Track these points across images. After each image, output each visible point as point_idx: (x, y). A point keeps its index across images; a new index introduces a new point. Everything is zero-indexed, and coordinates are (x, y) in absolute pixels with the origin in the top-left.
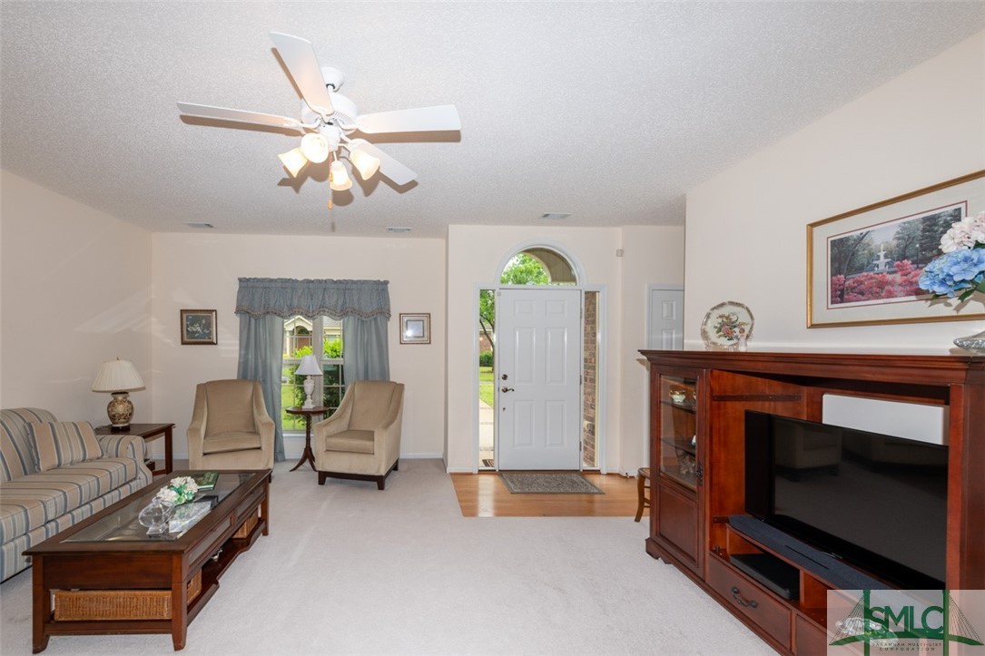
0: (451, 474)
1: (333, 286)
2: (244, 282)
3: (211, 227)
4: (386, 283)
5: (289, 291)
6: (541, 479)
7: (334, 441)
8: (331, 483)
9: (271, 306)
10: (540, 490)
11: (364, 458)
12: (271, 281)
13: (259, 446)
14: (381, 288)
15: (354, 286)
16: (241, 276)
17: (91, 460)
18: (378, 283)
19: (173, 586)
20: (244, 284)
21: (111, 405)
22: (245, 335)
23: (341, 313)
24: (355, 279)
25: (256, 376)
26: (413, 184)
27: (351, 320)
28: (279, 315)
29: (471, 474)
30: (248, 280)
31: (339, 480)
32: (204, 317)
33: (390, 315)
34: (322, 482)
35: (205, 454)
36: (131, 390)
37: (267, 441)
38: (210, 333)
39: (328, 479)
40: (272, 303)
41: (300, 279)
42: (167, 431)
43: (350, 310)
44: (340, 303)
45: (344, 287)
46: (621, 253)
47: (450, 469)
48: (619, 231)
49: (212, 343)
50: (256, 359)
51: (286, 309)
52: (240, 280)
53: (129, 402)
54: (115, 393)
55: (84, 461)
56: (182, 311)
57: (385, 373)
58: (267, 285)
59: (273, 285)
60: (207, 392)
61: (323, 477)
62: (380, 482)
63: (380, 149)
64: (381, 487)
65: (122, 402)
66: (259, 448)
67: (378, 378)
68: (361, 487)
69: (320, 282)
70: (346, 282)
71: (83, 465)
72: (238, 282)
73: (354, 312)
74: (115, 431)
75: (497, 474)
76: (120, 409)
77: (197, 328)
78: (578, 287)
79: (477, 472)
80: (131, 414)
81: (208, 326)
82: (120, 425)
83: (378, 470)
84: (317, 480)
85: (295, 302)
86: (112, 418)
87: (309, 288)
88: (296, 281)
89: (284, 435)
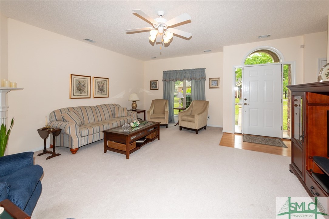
0: (224, 133)
1: (188, 71)
2: (165, 72)
3: (156, 58)
4: (204, 69)
5: (176, 73)
6: (260, 139)
7: (183, 117)
8: (183, 130)
9: (171, 78)
10: (257, 142)
11: (191, 123)
12: (171, 71)
13: (164, 117)
14: (203, 70)
15: (194, 71)
16: (164, 71)
17: (125, 116)
18: (201, 69)
19: (126, 143)
20: (164, 73)
21: (132, 104)
22: (165, 87)
23: (190, 79)
24: (194, 68)
25: (167, 98)
26: (191, 37)
27: (193, 81)
28: (173, 81)
29: (232, 134)
30: (165, 71)
31: (186, 130)
32: (155, 82)
33: (206, 79)
34: (181, 129)
35: (151, 118)
36: (137, 101)
37: (167, 116)
38: (157, 87)
39: (182, 129)
40: (171, 77)
41: (179, 70)
42: (144, 111)
43: (193, 78)
44: (190, 76)
45: (191, 71)
46: (303, 46)
47: (224, 131)
48: (302, 37)
49: (157, 89)
50: (167, 94)
51: (175, 79)
52: (163, 71)
53: (136, 104)
54: (133, 101)
55: (124, 116)
56: (151, 81)
57: (204, 98)
58: (170, 72)
59: (172, 72)
60: (154, 102)
61: (181, 128)
62: (197, 131)
63: (176, 29)
64: (197, 133)
65: (134, 104)
66: (165, 118)
67: (201, 99)
68: (191, 132)
69: (184, 70)
70: (192, 70)
71: (124, 117)
72: (163, 72)
73: (194, 79)
74: (133, 110)
75: (242, 135)
76: (134, 105)
77: (154, 85)
78: (280, 63)
79: (234, 133)
80: (136, 107)
81: (156, 85)
82: (134, 109)
83: (196, 128)
84: (179, 129)
85: (177, 77)
86: (132, 107)
87: (181, 72)
88: (178, 71)
89: (174, 116)
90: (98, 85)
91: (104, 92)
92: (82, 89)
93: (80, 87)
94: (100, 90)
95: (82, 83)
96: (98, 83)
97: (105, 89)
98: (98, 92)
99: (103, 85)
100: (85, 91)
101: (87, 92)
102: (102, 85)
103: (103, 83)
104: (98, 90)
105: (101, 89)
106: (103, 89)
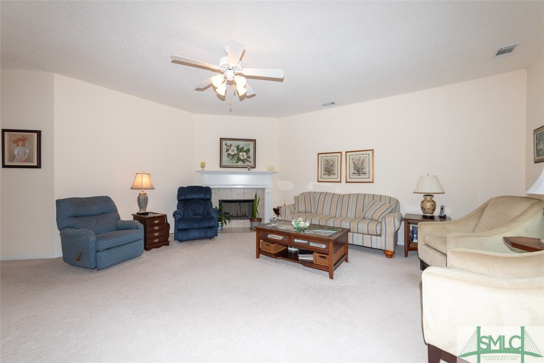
90: (354, 163)
91: (364, 173)
92: (330, 169)
93: (329, 168)
94: (357, 171)
95: (330, 162)
96: (353, 159)
97: (366, 169)
98: (354, 173)
99: (363, 162)
100: (334, 173)
101: (336, 174)
102: (360, 163)
103: (362, 159)
104: (354, 171)
105: (359, 169)
106: (362, 169)
